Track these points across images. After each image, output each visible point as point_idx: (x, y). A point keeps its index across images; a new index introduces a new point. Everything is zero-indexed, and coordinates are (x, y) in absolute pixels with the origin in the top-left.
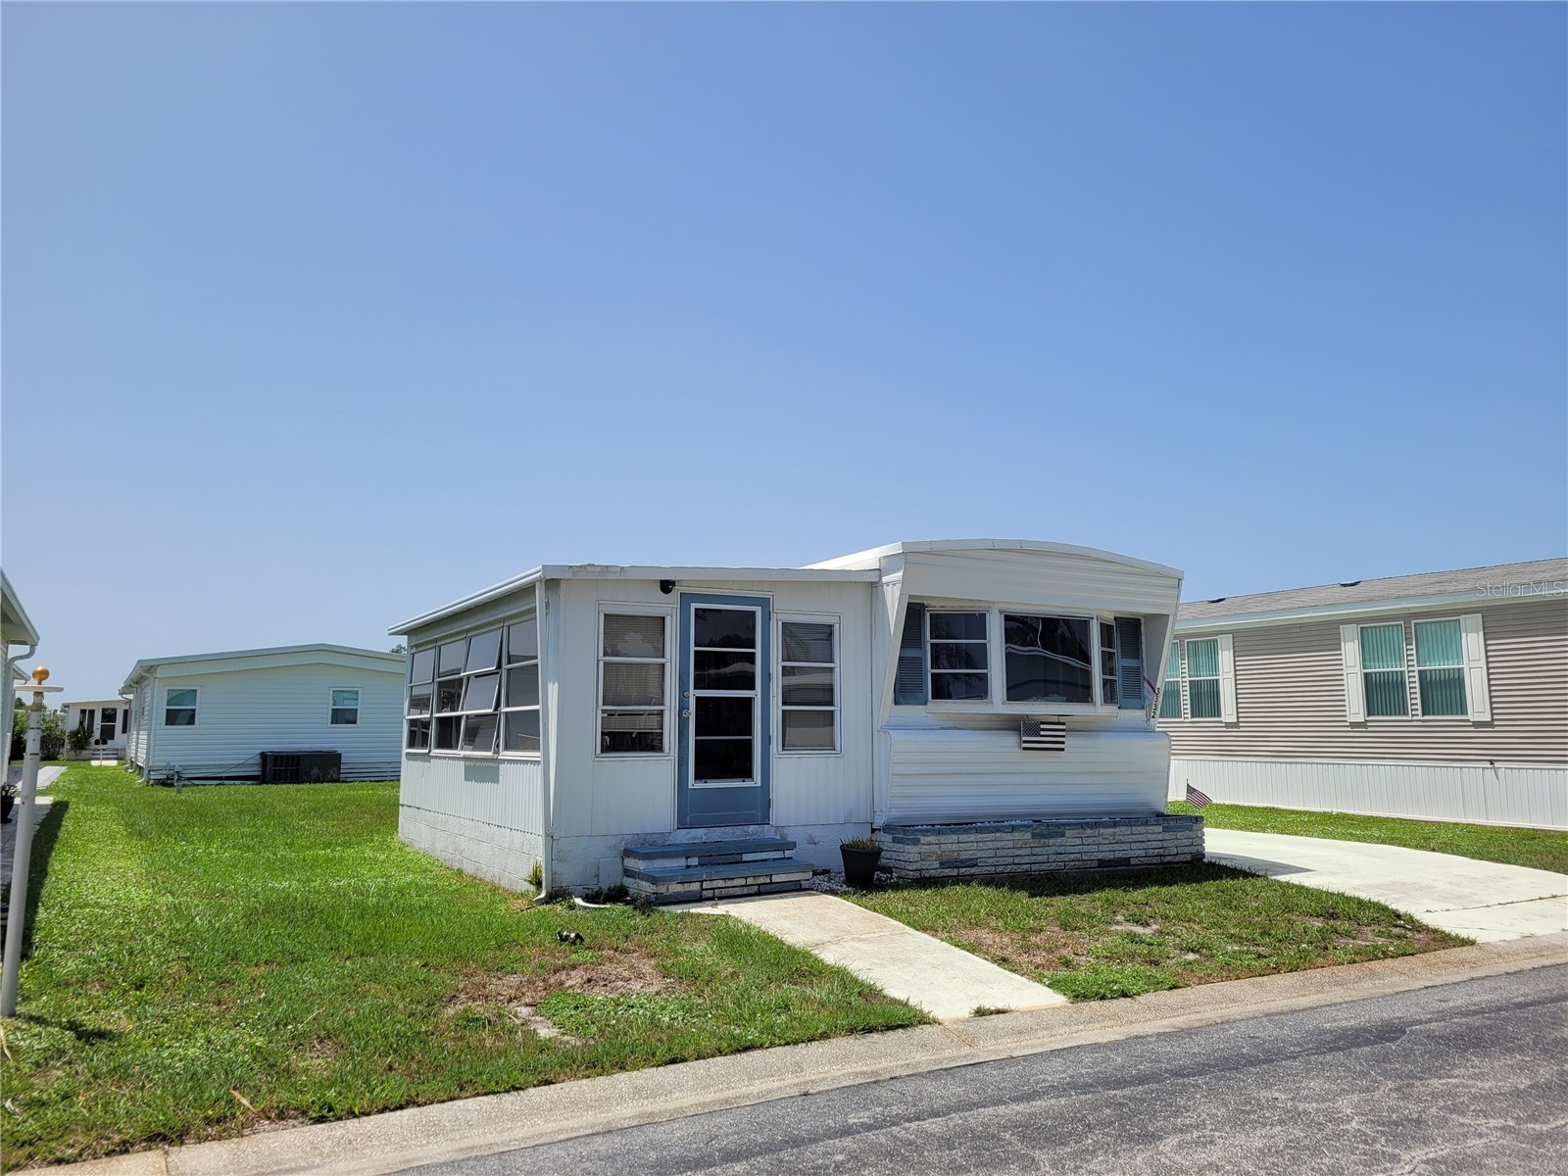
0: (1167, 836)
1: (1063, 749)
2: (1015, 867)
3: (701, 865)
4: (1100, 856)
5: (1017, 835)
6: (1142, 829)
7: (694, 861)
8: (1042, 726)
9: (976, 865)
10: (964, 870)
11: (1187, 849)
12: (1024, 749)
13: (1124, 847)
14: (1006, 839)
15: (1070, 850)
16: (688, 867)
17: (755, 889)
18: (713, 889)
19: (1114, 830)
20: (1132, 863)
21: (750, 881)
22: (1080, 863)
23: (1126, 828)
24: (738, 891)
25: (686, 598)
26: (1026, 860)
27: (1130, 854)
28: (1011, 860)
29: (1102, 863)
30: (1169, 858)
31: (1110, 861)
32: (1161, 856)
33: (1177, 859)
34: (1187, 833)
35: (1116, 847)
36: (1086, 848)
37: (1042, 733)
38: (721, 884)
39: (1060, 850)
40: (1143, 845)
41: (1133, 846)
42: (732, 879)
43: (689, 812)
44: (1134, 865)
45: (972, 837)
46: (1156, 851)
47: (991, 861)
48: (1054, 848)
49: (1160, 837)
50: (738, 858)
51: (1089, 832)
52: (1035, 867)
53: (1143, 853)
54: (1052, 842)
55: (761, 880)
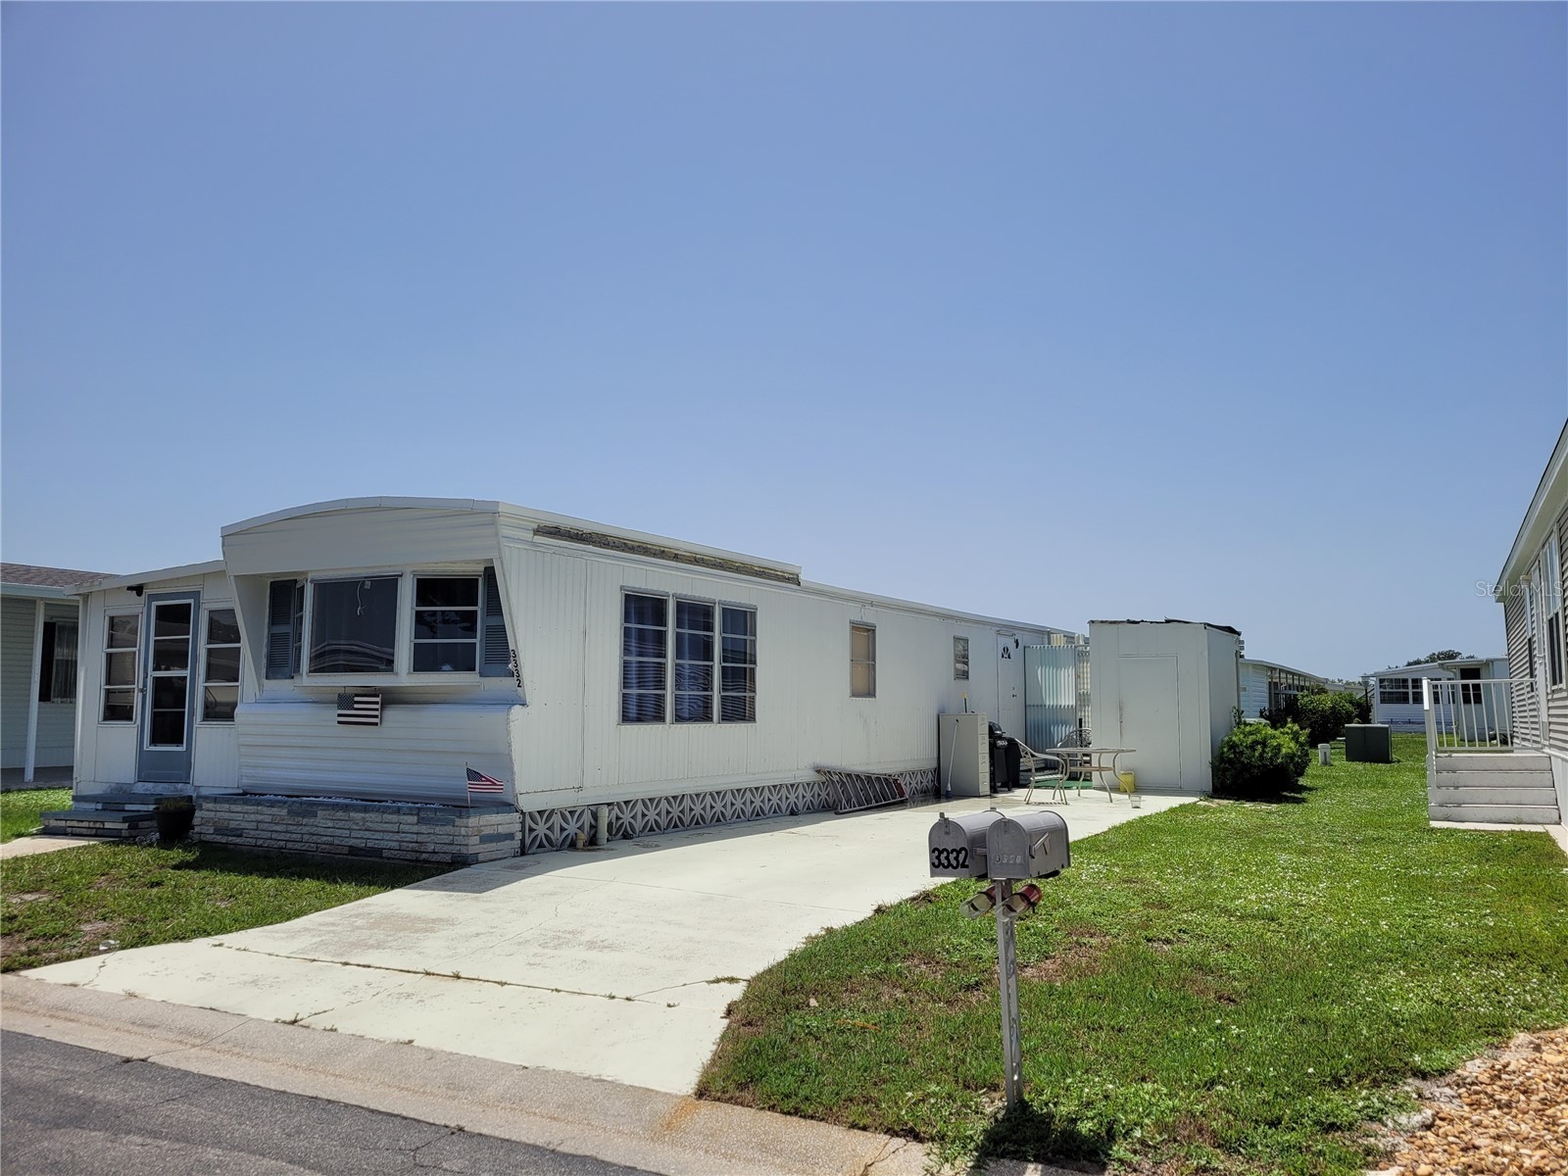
0: (424, 829)
1: (376, 724)
2: (273, 842)
4: (352, 842)
5: (275, 810)
6: (394, 818)
7: (100, 806)
8: (356, 699)
9: (240, 836)
10: (231, 838)
11: (446, 848)
12: (339, 722)
13: (377, 836)
14: (266, 814)
15: (321, 831)
16: (97, 810)
17: (94, 832)
19: (363, 815)
20: (384, 855)
21: (92, 825)
22: (331, 847)
23: (376, 814)
24: (84, 831)
25: (153, 597)
26: (282, 836)
27: (383, 844)
28: (268, 835)
29: (353, 850)
30: (424, 856)
31: (361, 849)
32: (417, 852)
33: (435, 858)
34: (449, 829)
35: (368, 834)
36: (338, 832)
37: (356, 706)
38: (75, 824)
39: (313, 830)
40: (397, 837)
41: (387, 836)
42: (82, 821)
44: (389, 858)
45: (239, 808)
46: (411, 845)
47: (253, 833)
48: (308, 828)
49: (415, 829)
50: (120, 807)
51: (340, 814)
52: (289, 845)
53: (395, 845)
54: (305, 821)
55: (98, 825)
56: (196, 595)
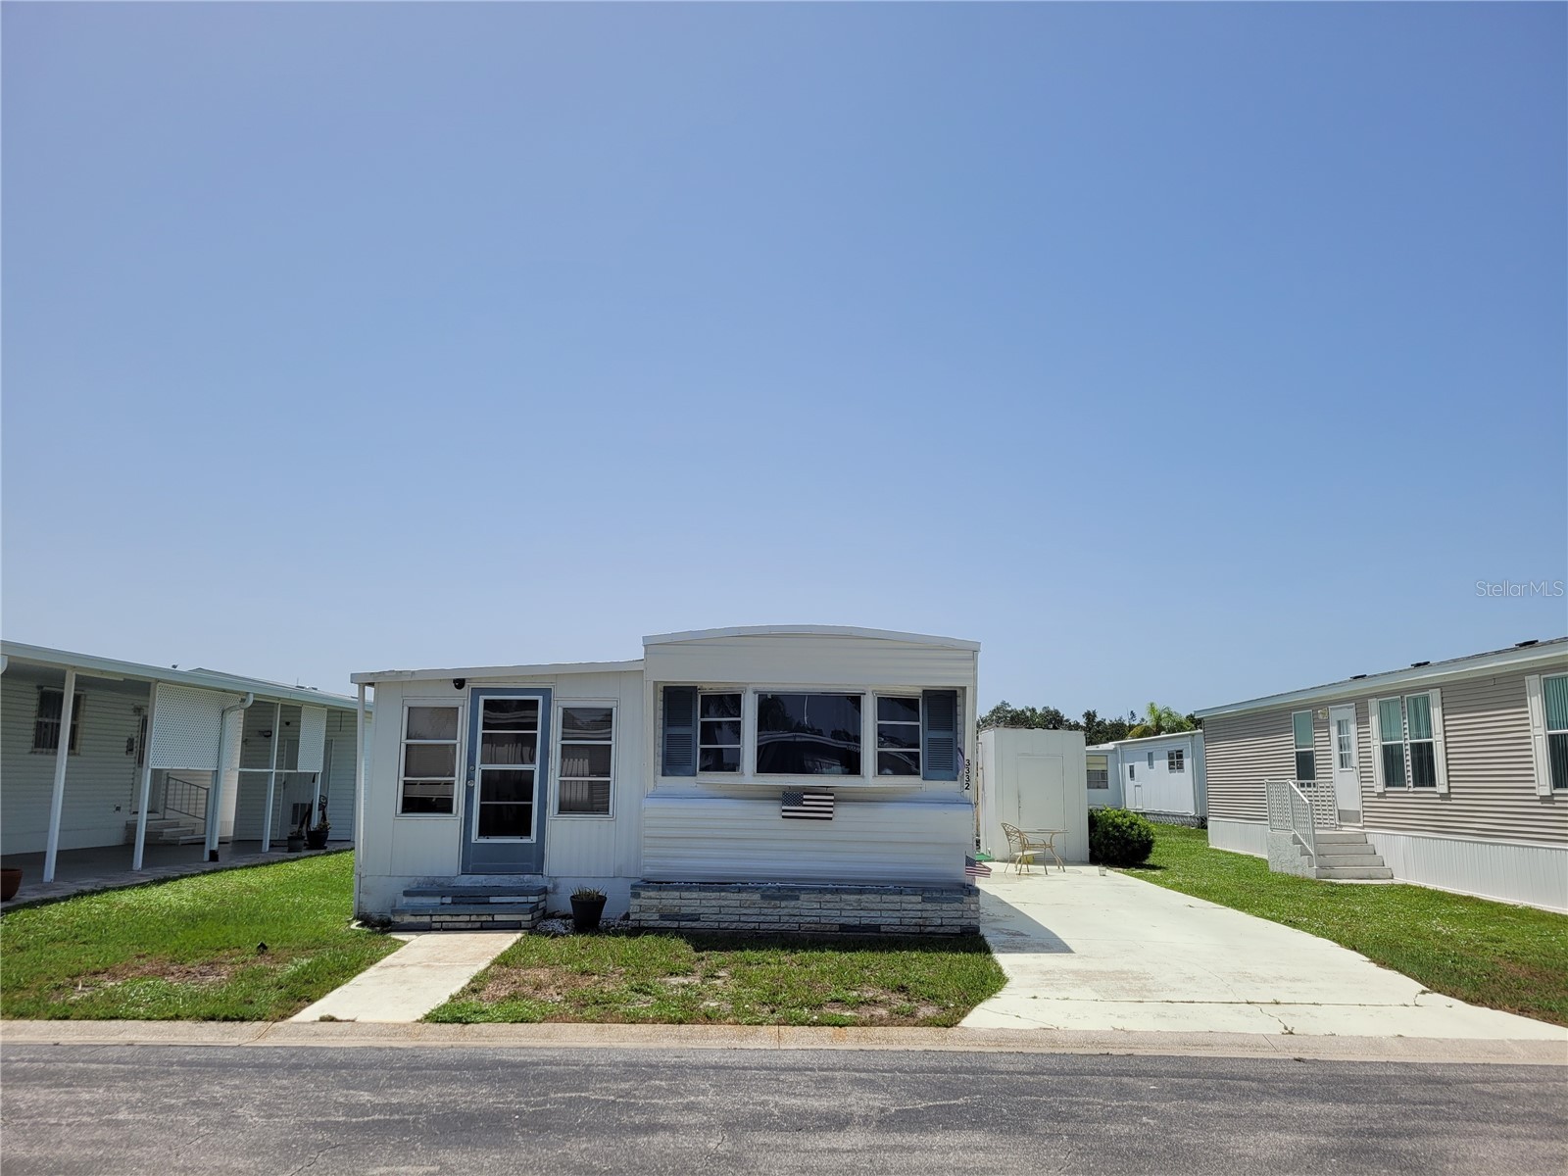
0: (928, 906)
1: (830, 819)
2: (741, 925)
3: (453, 903)
4: (842, 921)
5: (744, 896)
6: (896, 898)
8: (805, 797)
9: (698, 920)
10: (684, 923)
11: (955, 922)
12: (784, 817)
13: (873, 914)
14: (732, 899)
15: (806, 913)
16: (443, 904)
18: (442, 922)
19: (858, 897)
20: (882, 930)
22: (816, 926)
23: (874, 896)
25: (477, 692)
26: (754, 918)
27: (879, 921)
28: (737, 918)
29: (843, 927)
30: (930, 929)
31: (855, 926)
32: (920, 926)
33: (942, 930)
34: (956, 905)
35: (863, 913)
36: (825, 913)
37: (804, 803)
39: (795, 912)
40: (898, 914)
41: (884, 914)
43: (472, 861)
44: (886, 932)
45: (695, 895)
46: (914, 921)
47: (715, 917)
48: (786, 910)
49: (919, 907)
50: (486, 899)
51: (828, 897)
52: (763, 926)
53: (897, 921)
54: (783, 904)
56: (546, 693)
